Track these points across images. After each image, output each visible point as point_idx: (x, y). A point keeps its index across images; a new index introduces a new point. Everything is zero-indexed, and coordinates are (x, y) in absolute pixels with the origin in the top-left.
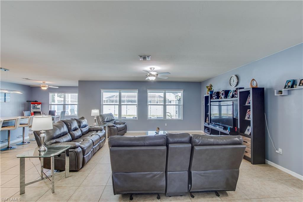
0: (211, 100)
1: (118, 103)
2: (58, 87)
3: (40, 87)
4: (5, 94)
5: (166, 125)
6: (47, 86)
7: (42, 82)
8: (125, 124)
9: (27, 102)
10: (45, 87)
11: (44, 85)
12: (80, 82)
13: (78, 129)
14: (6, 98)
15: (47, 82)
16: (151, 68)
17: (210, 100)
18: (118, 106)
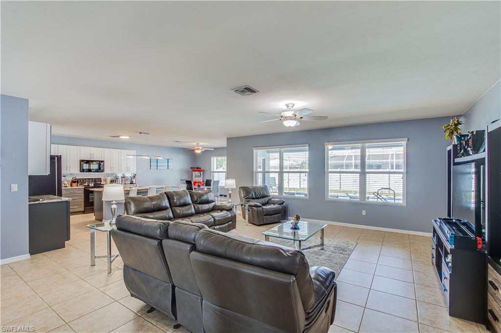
0: (457, 160)
1: (278, 170)
2: (213, 149)
3: (194, 150)
4: (157, 160)
5: (364, 213)
6: (201, 148)
7: (195, 144)
8: (284, 204)
9: (191, 169)
10: (198, 149)
11: (197, 148)
12: (229, 140)
13: (189, 204)
14: (169, 164)
15: (201, 144)
16: (287, 106)
17: (454, 161)
18: (277, 174)
